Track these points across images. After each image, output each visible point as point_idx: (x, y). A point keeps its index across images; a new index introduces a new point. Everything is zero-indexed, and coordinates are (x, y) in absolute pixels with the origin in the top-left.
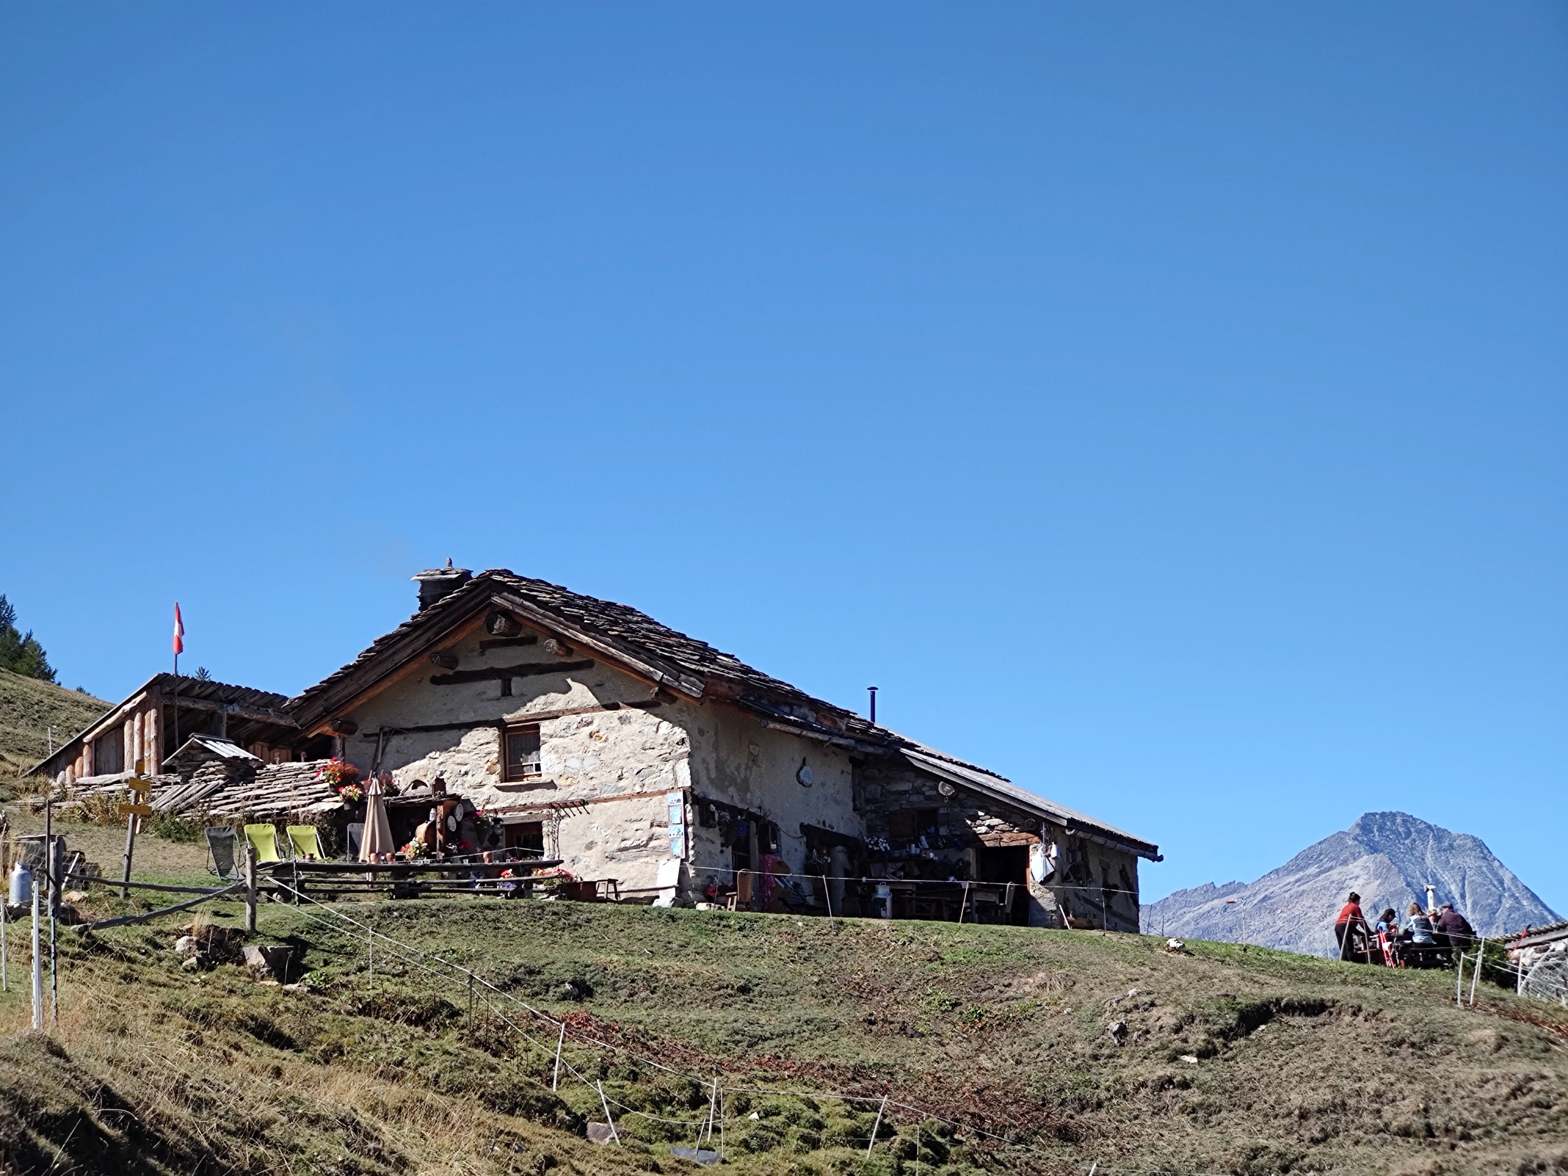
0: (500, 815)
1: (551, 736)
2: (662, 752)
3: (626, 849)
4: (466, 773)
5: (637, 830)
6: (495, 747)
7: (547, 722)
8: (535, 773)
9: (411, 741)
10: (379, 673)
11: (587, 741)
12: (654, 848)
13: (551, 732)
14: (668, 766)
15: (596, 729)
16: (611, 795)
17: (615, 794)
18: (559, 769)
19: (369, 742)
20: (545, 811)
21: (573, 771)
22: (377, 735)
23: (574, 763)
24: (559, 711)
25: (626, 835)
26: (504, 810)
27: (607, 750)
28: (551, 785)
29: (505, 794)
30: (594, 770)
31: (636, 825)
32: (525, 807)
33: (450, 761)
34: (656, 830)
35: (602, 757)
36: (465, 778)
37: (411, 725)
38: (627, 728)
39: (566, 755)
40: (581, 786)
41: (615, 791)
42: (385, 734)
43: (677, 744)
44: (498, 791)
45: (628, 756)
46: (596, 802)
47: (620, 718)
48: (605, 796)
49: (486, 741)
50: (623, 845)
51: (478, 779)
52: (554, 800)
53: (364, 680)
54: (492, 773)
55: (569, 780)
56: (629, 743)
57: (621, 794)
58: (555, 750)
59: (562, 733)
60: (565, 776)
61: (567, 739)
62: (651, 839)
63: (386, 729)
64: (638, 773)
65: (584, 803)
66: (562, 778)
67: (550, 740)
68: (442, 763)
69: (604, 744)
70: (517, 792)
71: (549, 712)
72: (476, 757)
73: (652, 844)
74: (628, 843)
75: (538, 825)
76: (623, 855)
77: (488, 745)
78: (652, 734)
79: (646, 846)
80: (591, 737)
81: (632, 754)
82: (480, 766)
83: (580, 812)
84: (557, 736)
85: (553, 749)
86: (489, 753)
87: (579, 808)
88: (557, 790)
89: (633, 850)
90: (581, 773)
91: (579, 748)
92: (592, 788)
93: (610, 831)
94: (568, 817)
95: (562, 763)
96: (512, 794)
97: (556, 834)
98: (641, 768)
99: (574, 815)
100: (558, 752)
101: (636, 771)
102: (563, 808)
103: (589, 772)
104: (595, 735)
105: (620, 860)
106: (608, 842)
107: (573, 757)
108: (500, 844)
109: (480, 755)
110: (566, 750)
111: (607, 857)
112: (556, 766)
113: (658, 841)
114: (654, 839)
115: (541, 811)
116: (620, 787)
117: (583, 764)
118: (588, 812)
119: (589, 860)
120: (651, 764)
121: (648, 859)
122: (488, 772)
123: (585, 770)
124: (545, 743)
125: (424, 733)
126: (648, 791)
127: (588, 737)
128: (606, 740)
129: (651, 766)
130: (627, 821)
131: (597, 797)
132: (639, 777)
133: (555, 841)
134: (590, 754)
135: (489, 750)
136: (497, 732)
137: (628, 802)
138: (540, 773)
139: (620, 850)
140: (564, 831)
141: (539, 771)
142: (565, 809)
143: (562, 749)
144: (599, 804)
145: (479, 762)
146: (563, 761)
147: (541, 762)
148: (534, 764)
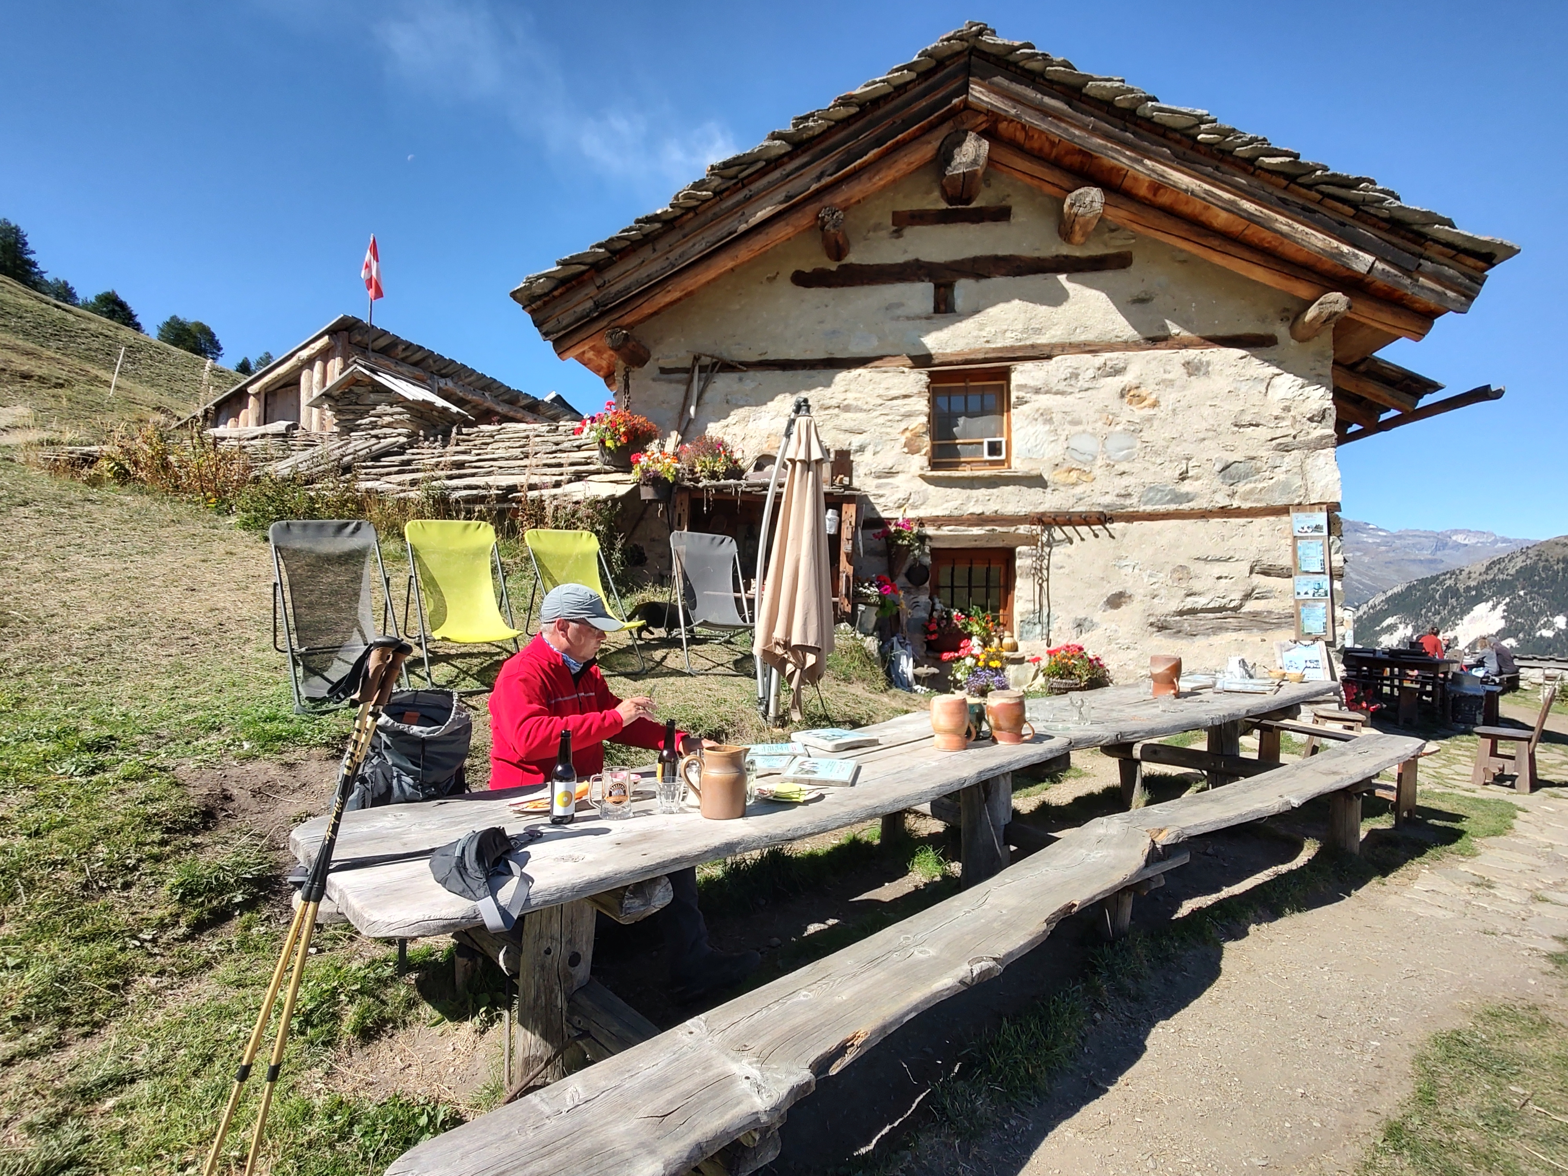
0: (930, 531)
1: (1037, 391)
2: (1279, 432)
3: (1193, 611)
4: (861, 449)
5: (1219, 578)
6: (921, 405)
7: (1029, 365)
8: (986, 457)
9: (753, 385)
10: (712, 239)
11: (1115, 405)
12: (1255, 614)
13: (1038, 384)
14: (1291, 459)
15: (1135, 383)
16: (1162, 508)
17: (1172, 507)
18: (1052, 451)
19: (671, 381)
20: (1023, 529)
21: (1082, 458)
22: (689, 371)
23: (1087, 444)
24: (1053, 346)
25: (1197, 586)
26: (938, 521)
27: (1156, 423)
28: (1037, 481)
29: (942, 490)
30: (1128, 459)
31: (1218, 569)
32: (980, 520)
34: (1259, 580)
35: (1145, 435)
36: (858, 458)
37: (755, 358)
38: (1198, 385)
39: (1067, 427)
40: (1098, 486)
41: (1170, 501)
42: (703, 369)
43: (1311, 419)
44: (926, 485)
45: (1201, 436)
46: (1131, 517)
47: (1186, 364)
48: (1149, 508)
49: (903, 392)
50: (1189, 603)
51: (886, 460)
52: (1041, 509)
53: (678, 251)
54: (913, 452)
55: (1074, 474)
56: (1207, 411)
57: (1185, 506)
58: (1046, 417)
59: (1062, 386)
60: (1066, 466)
61: (1069, 398)
62: (1247, 596)
63: (706, 361)
64: (1223, 470)
65: (1103, 519)
66: (1059, 470)
67: (1035, 397)
69: (1152, 412)
70: (963, 488)
71: (1033, 346)
72: (881, 420)
73: (1251, 606)
74: (1200, 602)
75: (1007, 556)
76: (1187, 623)
77: (907, 401)
78: (1256, 398)
79: (1235, 609)
80: (1122, 396)
81: (1211, 434)
82: (889, 437)
83: (1096, 536)
84: (1046, 392)
85: (1042, 414)
86: (908, 415)
87: (1093, 527)
88: (1049, 490)
89: (1211, 615)
90: (1099, 462)
91: (1097, 416)
92: (1123, 492)
93: (1162, 575)
94: (1071, 542)
95: (1060, 442)
96: (955, 492)
97: (1045, 572)
98: (1231, 460)
99: (1082, 539)
100: (1050, 421)
101: (1219, 467)
102: (1060, 525)
103: (1118, 462)
104: (1132, 393)
105: (1179, 632)
106: (1156, 596)
107: (1084, 432)
108: (927, 584)
109: (890, 418)
110: (1069, 418)
111: (1151, 624)
112: (1045, 445)
113: (1263, 601)
114: (1257, 598)
115: (1013, 529)
116: (1182, 494)
117: (1104, 446)
118: (1113, 537)
119: (1113, 626)
120: (1253, 454)
121: (1242, 635)
122: (906, 450)
123: (1109, 457)
124: (1022, 402)
125: (778, 372)
126: (1245, 505)
127: (1117, 395)
128: (1155, 404)
129: (1253, 458)
130: (1198, 559)
131: (1131, 510)
132: (1224, 477)
133: (1041, 585)
134: (1119, 428)
135: (908, 408)
136: (925, 378)
137: (1201, 523)
138: (1003, 457)
139: (1181, 613)
140: (1061, 567)
141: (1000, 454)
142: (1064, 528)
143: (1060, 415)
144: (1135, 523)
145: (889, 430)
146: (1063, 438)
147: (1004, 440)
148: (986, 441)
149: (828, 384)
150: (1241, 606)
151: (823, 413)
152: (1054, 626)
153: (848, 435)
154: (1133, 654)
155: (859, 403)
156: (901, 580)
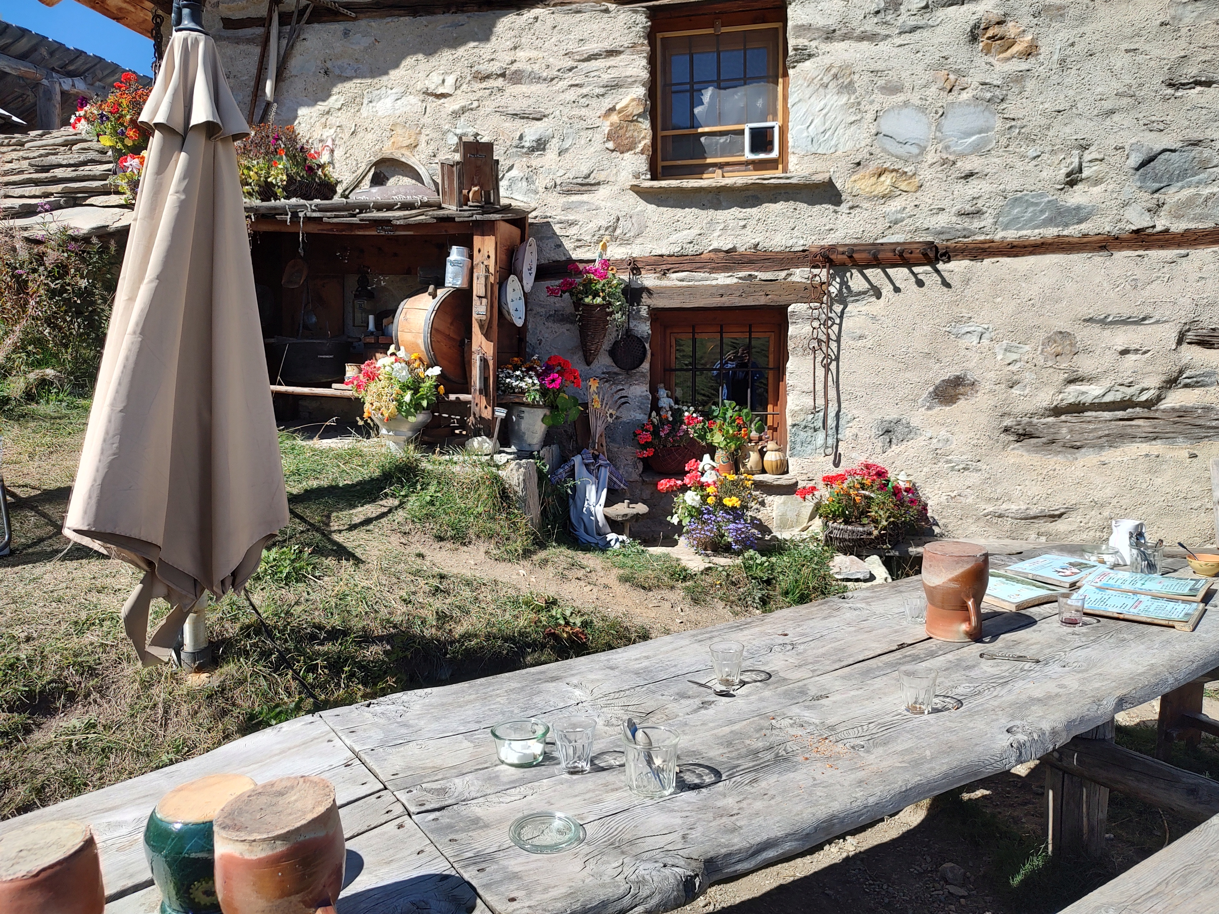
0: (649, 280)
1: (829, 35)
3: (1077, 408)
4: (540, 146)
5: (1125, 352)
6: (635, 66)
8: (748, 155)
9: (366, 41)
12: (1182, 413)
13: (831, 22)
15: (996, 14)
16: (1033, 234)
17: (1051, 232)
18: (851, 140)
19: (238, 41)
20: (799, 274)
21: (901, 151)
22: (264, 22)
23: (909, 126)
25: (1085, 366)
26: (662, 265)
27: (1030, 85)
28: (824, 193)
29: (668, 213)
30: (980, 150)
31: (1123, 337)
32: (729, 260)
33: (489, 106)
34: (1194, 355)
35: (1012, 108)
36: (535, 161)
39: (878, 97)
40: (926, 198)
41: (1048, 222)
42: (284, 19)
44: (642, 204)
45: (1107, 105)
46: (979, 252)
48: (1011, 235)
49: (607, 45)
50: (1072, 394)
51: (579, 163)
52: (830, 240)
54: (623, 147)
55: (887, 180)
56: (1120, 61)
57: (1073, 231)
58: (841, 80)
59: (870, 25)
60: (873, 166)
61: (883, 46)
62: (1171, 383)
64: (1143, 165)
65: (933, 254)
66: (862, 172)
67: (825, 47)
68: (464, 110)
69: (1024, 66)
70: (703, 207)
72: (572, 95)
74: (1090, 392)
76: (1066, 427)
77: (612, 61)
79: (1149, 404)
80: (974, 38)
81: (1125, 101)
82: (584, 124)
83: (920, 283)
84: (845, 37)
85: (835, 77)
86: (614, 86)
87: (916, 269)
88: (844, 208)
89: (1107, 415)
90: (931, 157)
91: (928, 76)
92: (968, 208)
93: (1027, 348)
94: (878, 295)
95: (865, 124)
96: (689, 214)
97: (833, 345)
98: (1158, 148)
99: (897, 290)
100: (849, 88)
101: (1135, 160)
102: (862, 267)
103: (963, 155)
104: (990, 33)
105: (1053, 442)
106: (1016, 383)
107: (906, 104)
108: (646, 366)
109: (584, 91)
110: (881, 82)
111: (1006, 430)
112: (840, 131)
113: (1197, 391)
114: (1186, 386)
115: (783, 274)
116: (1069, 210)
117: (939, 128)
118: (948, 286)
119: (943, 433)
120: (1196, 135)
121: (1157, 448)
122: (611, 145)
123: (947, 148)
124: (805, 55)
125: (407, 19)
126: (1178, 227)
127: (964, 38)
128: (1030, 52)
129: (1196, 143)
130: (1090, 320)
131: (982, 238)
132: (1143, 178)
133: (827, 368)
134: (965, 96)
135: (614, 73)
136: (642, 20)
137: (1098, 258)
138: (775, 154)
139: (1057, 411)
140: (861, 337)
141: (771, 150)
142: (868, 272)
143: (866, 77)
144: (987, 261)
145: (583, 112)
146: (870, 116)
147: (776, 125)
148: (747, 128)
149: (485, 36)
150: (1159, 399)
151: (477, 86)
152: (846, 433)
153: (518, 122)
154: (973, 478)
155: (536, 67)
156: (603, 361)
